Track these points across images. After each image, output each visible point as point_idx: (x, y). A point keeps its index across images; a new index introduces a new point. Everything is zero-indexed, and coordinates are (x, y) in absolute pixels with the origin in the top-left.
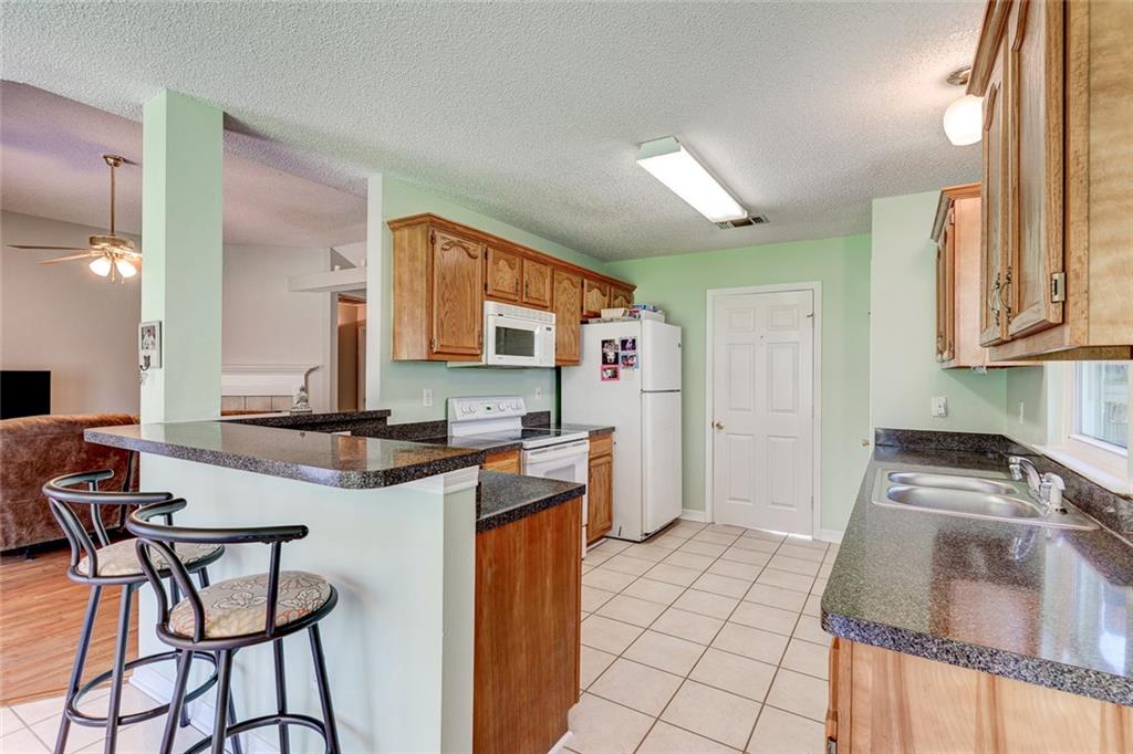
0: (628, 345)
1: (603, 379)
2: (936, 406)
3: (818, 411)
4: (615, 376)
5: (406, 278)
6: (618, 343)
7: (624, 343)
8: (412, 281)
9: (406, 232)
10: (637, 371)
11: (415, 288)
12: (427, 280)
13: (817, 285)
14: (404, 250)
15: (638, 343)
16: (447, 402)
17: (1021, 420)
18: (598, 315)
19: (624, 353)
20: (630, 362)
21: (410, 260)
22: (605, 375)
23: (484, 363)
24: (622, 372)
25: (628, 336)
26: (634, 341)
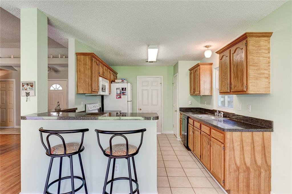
0: (124, 89)
1: (117, 98)
2: (190, 103)
3: (162, 105)
4: (120, 97)
5: (82, 70)
6: (121, 89)
7: (123, 89)
8: (84, 71)
9: (82, 56)
10: (126, 96)
11: (86, 73)
12: (91, 71)
13: (162, 77)
14: (81, 62)
15: (127, 89)
16: (85, 105)
17: (206, 104)
18: (114, 81)
19: (123, 91)
20: (124, 94)
21: (84, 65)
22: (117, 97)
23: (99, 94)
24: (122, 96)
25: (124, 87)
26: (125, 88)
